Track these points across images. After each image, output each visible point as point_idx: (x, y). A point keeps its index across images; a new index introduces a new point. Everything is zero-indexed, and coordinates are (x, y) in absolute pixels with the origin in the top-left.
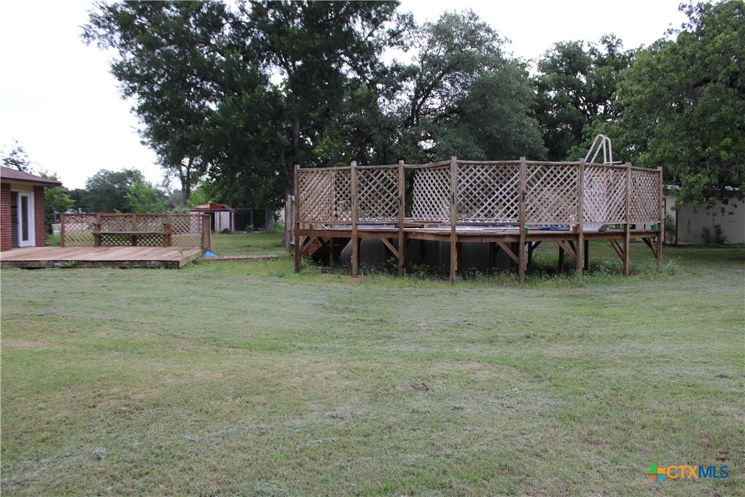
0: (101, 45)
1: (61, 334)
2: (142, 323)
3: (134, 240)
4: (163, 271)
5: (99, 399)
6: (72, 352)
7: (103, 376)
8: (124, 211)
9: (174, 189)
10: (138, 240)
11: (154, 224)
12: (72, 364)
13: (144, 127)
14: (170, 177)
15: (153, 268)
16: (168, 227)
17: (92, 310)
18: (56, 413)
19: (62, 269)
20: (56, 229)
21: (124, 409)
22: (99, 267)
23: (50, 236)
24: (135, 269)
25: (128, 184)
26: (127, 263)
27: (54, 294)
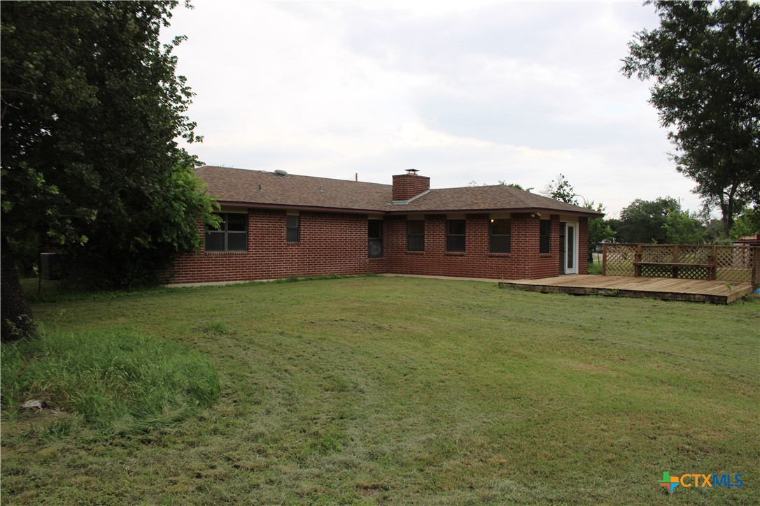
0: (642, 75)
1: (613, 360)
2: (694, 360)
3: (675, 272)
4: (707, 307)
5: (659, 432)
6: (624, 380)
7: (659, 409)
8: (660, 242)
9: (712, 218)
10: (679, 272)
11: (692, 256)
12: (628, 391)
13: (682, 153)
14: (710, 207)
15: (697, 302)
16: (713, 260)
17: (639, 340)
18: (619, 437)
19: (606, 298)
20: (597, 258)
21: (687, 447)
22: (641, 298)
23: (590, 265)
24: (677, 302)
25: (663, 214)
26: (670, 295)
27: (601, 320)
